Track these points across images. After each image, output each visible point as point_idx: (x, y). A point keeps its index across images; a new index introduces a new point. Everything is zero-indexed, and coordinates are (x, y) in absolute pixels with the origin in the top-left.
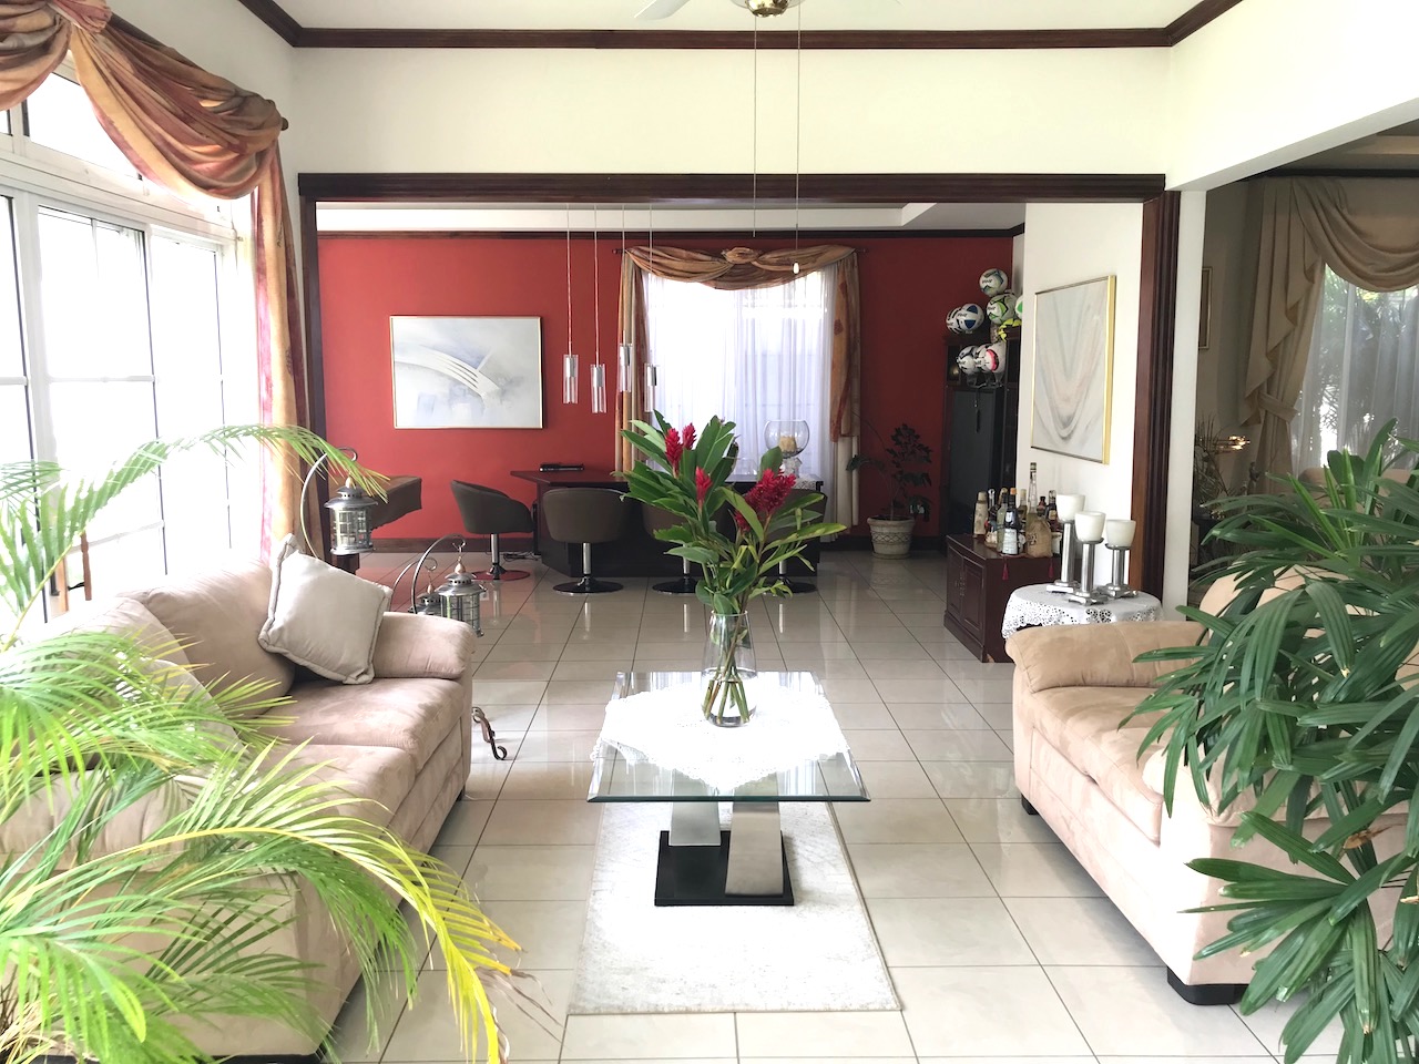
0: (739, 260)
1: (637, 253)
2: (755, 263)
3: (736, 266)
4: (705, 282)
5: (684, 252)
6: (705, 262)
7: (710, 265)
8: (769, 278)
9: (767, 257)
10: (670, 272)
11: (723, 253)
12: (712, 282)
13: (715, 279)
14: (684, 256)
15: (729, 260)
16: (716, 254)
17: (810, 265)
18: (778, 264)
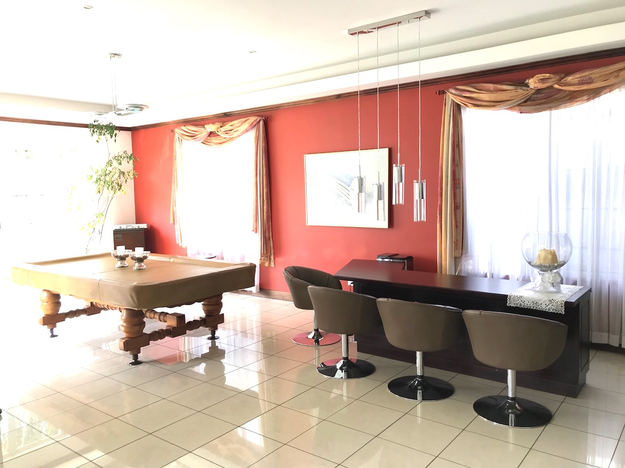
0: (540, 86)
1: (453, 91)
2: (556, 86)
3: (538, 91)
4: (510, 108)
5: (491, 85)
6: (510, 91)
7: (514, 93)
8: (572, 97)
9: (570, 79)
10: (479, 103)
11: (527, 81)
12: (518, 108)
13: (519, 105)
14: (492, 89)
15: (532, 86)
16: (522, 84)
17: (612, 81)
18: (581, 83)
